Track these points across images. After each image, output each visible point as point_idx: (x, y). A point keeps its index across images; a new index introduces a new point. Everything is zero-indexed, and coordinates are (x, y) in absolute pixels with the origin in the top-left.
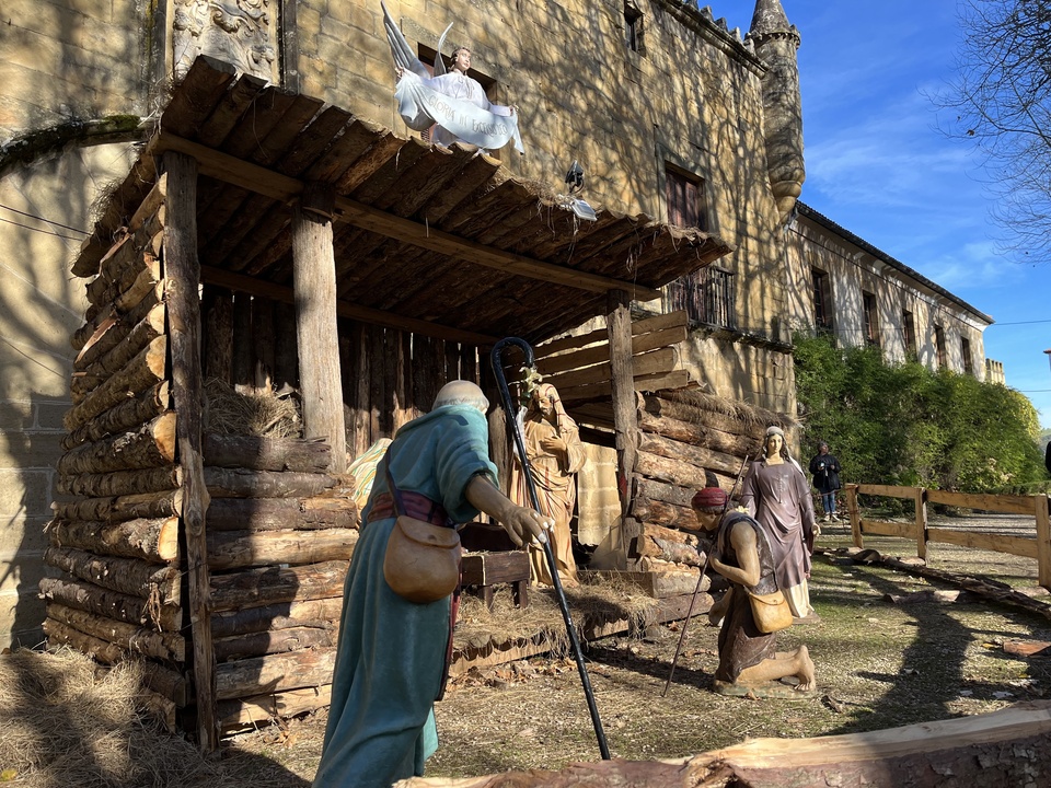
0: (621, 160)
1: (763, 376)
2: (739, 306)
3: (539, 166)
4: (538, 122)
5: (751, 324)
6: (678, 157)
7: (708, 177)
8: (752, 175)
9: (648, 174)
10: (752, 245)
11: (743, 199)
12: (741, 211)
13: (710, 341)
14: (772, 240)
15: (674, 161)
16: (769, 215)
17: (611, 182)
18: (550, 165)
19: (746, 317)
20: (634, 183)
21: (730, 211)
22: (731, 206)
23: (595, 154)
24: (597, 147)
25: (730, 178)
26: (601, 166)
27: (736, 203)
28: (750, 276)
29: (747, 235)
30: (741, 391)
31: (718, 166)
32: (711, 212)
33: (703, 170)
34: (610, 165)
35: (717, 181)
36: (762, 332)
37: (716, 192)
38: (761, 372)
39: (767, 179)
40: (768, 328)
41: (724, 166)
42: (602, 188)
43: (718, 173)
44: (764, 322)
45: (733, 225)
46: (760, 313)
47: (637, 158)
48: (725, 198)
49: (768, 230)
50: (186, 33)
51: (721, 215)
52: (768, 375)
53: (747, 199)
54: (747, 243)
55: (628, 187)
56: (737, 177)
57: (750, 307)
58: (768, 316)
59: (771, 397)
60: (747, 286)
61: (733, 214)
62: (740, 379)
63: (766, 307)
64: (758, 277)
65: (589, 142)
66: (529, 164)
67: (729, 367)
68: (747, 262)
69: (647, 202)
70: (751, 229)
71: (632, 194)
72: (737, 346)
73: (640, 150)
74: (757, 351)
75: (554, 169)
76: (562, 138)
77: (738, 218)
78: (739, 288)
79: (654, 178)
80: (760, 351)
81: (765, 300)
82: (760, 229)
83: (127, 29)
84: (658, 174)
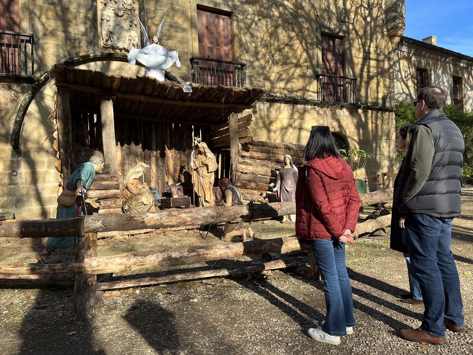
0: (297, 35)
1: (376, 124)
2: (363, 92)
3: (254, 45)
4: (253, 26)
5: (370, 100)
6: (329, 29)
7: (347, 35)
8: (375, 29)
9: (312, 39)
10: (373, 63)
11: (368, 42)
12: (367, 48)
13: (345, 110)
14: (386, 59)
15: (327, 31)
16: (385, 47)
17: (291, 47)
18: (259, 43)
19: (367, 97)
20: (304, 44)
21: (360, 49)
22: (361, 46)
23: (283, 35)
24: (284, 32)
25: (361, 33)
26: (286, 40)
27: (364, 45)
28: (370, 78)
29: (370, 59)
30: (361, 131)
31: (354, 28)
32: (348, 51)
33: (344, 32)
34: (291, 38)
35: (353, 35)
36: (377, 103)
37: (351, 41)
38: (374, 121)
39: (385, 30)
40: (380, 101)
41: (357, 28)
42: (286, 49)
43: (354, 32)
44: (378, 98)
45: (361, 55)
46: (376, 95)
47: (306, 32)
48: (357, 44)
49: (384, 54)
50: (105, 21)
51: (354, 51)
52: (379, 122)
53: (371, 41)
54: (369, 63)
55: (300, 47)
56: (365, 32)
57: (369, 92)
58: (380, 96)
59: (380, 133)
60: (368, 83)
61: (362, 50)
62: (361, 125)
63: (379, 91)
64: (376, 78)
65: (280, 30)
66: (249, 44)
67: (355, 121)
68: (369, 72)
69: (311, 52)
70: (373, 56)
71: (302, 49)
72: (360, 111)
73: (308, 29)
74: (372, 113)
75: (261, 45)
76: (266, 31)
77: (364, 51)
78: (363, 84)
79: (315, 40)
80: (374, 112)
81: (379, 88)
82: (378, 55)
83: (85, 23)
84: (317, 38)
